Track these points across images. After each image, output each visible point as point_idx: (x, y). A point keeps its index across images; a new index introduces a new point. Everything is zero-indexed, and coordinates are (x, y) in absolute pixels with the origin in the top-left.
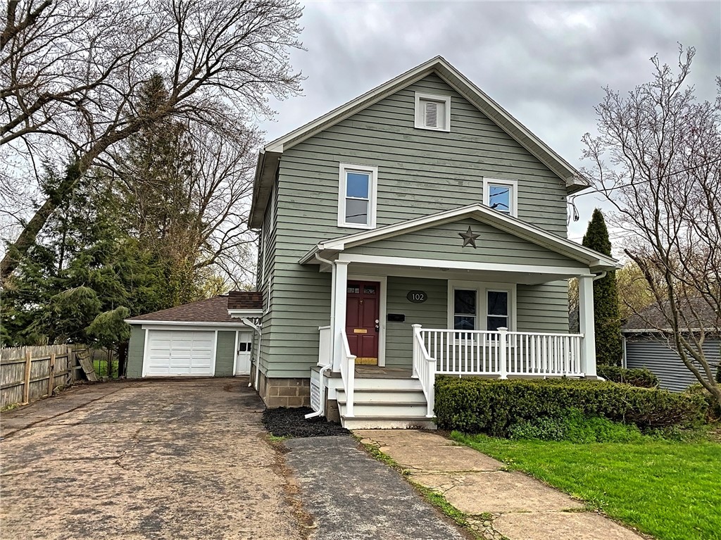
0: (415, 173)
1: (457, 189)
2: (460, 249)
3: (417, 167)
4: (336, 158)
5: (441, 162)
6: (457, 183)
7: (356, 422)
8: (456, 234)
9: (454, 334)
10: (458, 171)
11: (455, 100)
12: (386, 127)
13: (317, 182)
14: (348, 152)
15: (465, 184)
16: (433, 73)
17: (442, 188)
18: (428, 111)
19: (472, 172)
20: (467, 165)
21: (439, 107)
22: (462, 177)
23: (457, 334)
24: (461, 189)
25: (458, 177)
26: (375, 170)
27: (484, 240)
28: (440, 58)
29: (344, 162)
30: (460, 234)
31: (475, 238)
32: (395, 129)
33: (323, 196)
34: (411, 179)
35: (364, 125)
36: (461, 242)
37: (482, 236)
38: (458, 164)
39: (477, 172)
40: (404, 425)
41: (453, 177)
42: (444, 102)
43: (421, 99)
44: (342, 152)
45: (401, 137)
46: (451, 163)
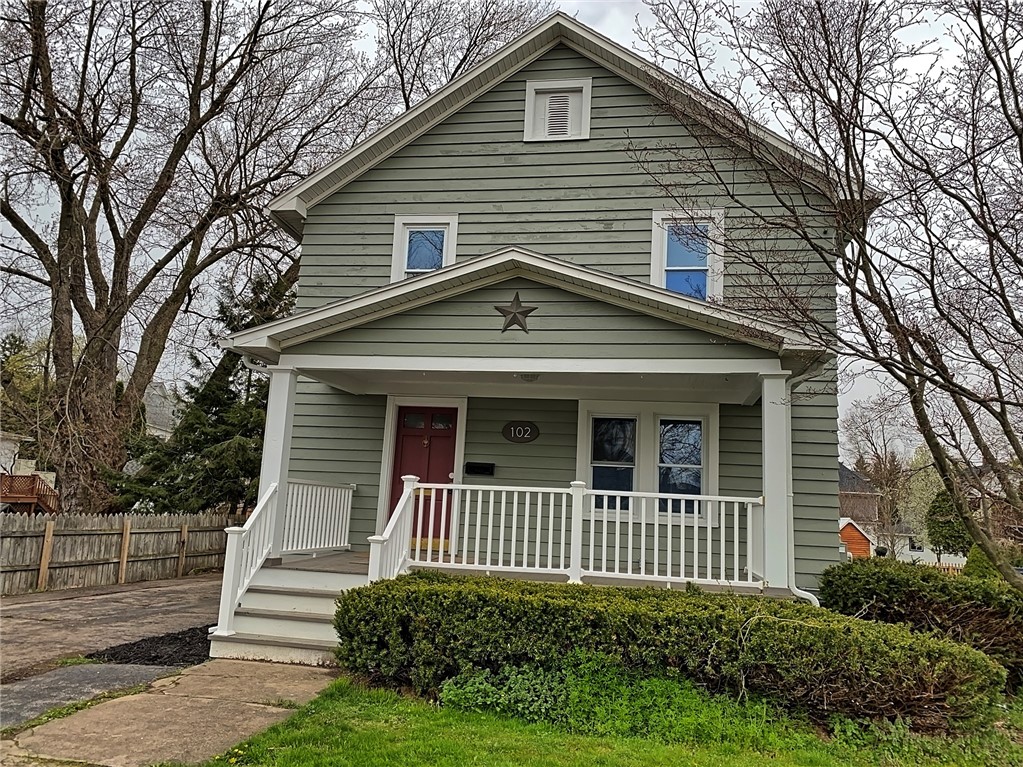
0: (523, 218)
1: (601, 237)
2: (498, 336)
3: (528, 207)
4: (389, 209)
5: (572, 194)
6: (600, 227)
7: (230, 645)
8: (490, 309)
9: (593, 499)
10: (604, 205)
11: (599, 82)
12: (475, 149)
13: (359, 250)
14: (409, 198)
15: (616, 226)
16: (561, 44)
17: (572, 238)
18: (552, 110)
19: (631, 204)
20: (622, 192)
21: (572, 99)
22: (612, 216)
23: (599, 499)
24: (609, 237)
25: (602, 216)
26: (454, 220)
27: (545, 316)
28: (558, 14)
29: (402, 214)
30: (497, 308)
31: (526, 313)
32: (490, 149)
33: (368, 272)
34: (516, 228)
35: (437, 151)
36: (501, 322)
37: (542, 309)
38: (603, 193)
39: (641, 204)
40: (314, 658)
41: (593, 216)
42: (579, 90)
43: (538, 92)
44: (400, 198)
45: (501, 161)
46: (591, 194)
